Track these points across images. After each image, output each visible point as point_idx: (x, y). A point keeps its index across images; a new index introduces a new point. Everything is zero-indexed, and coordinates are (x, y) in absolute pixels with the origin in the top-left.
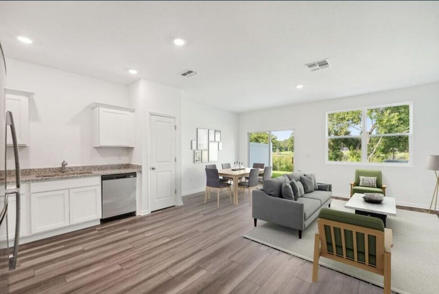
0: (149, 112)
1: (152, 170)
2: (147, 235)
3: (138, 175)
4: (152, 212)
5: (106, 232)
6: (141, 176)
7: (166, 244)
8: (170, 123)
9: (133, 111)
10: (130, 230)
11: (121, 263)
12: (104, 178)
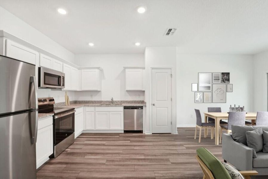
0: (151, 67)
1: (153, 106)
2: (135, 148)
3: (144, 108)
4: (153, 133)
5: (121, 138)
6: (146, 108)
7: (139, 159)
8: (167, 73)
9: (144, 68)
10: (131, 141)
11: (108, 159)
12: (125, 108)
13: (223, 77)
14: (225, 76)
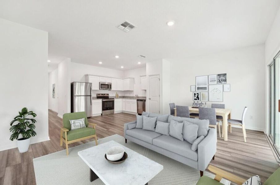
0: (149, 75)
6: (146, 101)
8: (157, 78)
12: (138, 100)
13: (219, 78)
14: (221, 77)
